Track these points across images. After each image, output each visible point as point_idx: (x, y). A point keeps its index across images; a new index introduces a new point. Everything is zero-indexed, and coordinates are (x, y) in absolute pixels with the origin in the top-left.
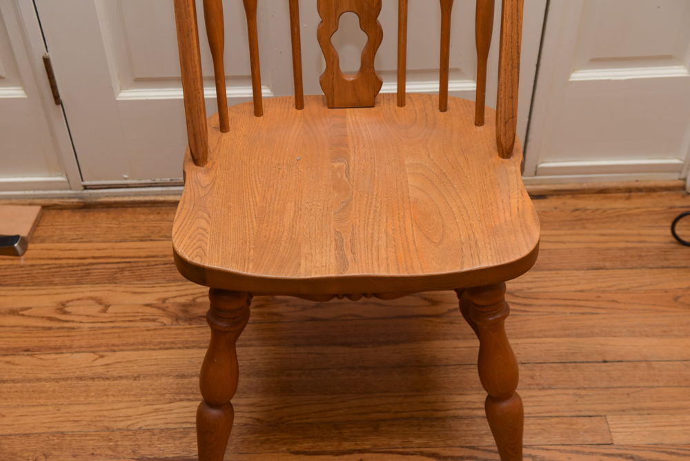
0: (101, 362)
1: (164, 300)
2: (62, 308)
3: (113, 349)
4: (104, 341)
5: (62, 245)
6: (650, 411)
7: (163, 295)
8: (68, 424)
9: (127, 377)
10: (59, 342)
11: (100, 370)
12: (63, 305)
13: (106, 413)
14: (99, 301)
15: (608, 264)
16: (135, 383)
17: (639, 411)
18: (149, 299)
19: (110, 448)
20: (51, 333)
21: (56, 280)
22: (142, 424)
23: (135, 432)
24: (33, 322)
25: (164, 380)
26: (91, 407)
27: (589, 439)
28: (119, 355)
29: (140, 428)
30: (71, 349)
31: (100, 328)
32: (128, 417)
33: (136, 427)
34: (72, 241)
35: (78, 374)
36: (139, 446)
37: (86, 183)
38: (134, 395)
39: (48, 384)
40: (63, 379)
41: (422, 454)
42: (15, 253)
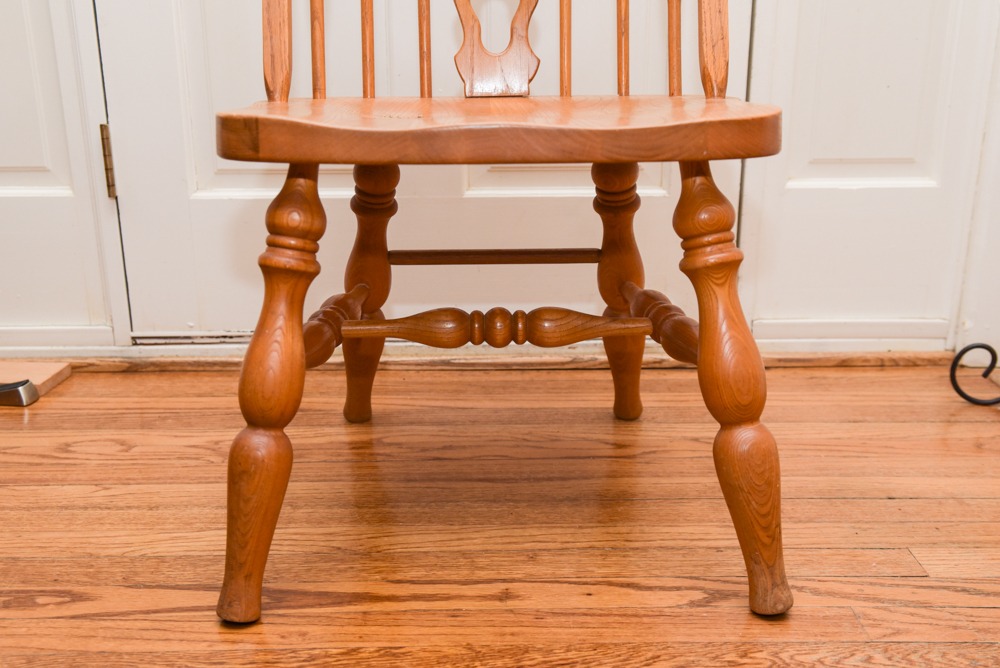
0: (104, 493)
1: (217, 443)
2: (65, 448)
3: (127, 482)
4: (115, 476)
5: (87, 399)
6: (978, 545)
7: (216, 439)
8: (29, 550)
9: (138, 507)
10: (48, 476)
11: (100, 501)
12: (68, 445)
13: (93, 540)
14: (122, 443)
15: (868, 418)
16: (150, 512)
17: (962, 544)
18: (194, 441)
19: (86, 575)
20: (39, 468)
21: (66, 425)
22: (148, 552)
23: (133, 560)
24: (16, 459)
25: (196, 510)
26: (71, 535)
27: (889, 571)
28: (133, 488)
29: (143, 555)
30: (62, 482)
31: (113, 465)
32: (128, 544)
33: (137, 554)
34: (102, 396)
35: (65, 503)
36: (136, 574)
37: (136, 334)
38: (145, 524)
39: (13, 513)
40: (39, 508)
41: (610, 584)
42: (18, 403)
